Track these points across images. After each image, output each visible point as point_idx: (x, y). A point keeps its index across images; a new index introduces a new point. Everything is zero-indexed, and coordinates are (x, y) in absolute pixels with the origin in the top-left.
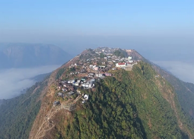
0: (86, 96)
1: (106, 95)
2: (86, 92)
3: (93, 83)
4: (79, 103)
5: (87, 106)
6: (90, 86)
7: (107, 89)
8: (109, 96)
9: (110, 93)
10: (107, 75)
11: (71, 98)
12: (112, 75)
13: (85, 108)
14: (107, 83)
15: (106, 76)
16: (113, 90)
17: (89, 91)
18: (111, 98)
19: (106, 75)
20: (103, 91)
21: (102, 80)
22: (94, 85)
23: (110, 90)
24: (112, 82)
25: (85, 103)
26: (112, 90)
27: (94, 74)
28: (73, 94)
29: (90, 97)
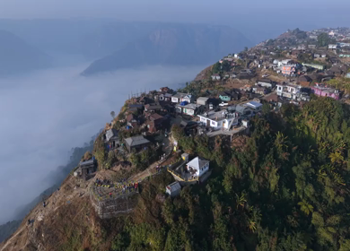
0: (194, 163)
1: (298, 171)
2: (200, 148)
3: (247, 114)
4: (154, 190)
5: (180, 214)
6: (226, 125)
7: (304, 145)
8: (311, 179)
9: (316, 164)
10: (320, 91)
11: (126, 163)
12: (341, 95)
13: (169, 221)
14: (310, 124)
15: (315, 97)
16: (336, 156)
17: (217, 146)
18: (319, 188)
19: (317, 93)
20: (283, 156)
21: (290, 109)
22: (245, 124)
23: (321, 152)
24: (335, 122)
25: (175, 197)
26: (329, 151)
27: (274, 84)
28: (138, 148)
29: (214, 172)
